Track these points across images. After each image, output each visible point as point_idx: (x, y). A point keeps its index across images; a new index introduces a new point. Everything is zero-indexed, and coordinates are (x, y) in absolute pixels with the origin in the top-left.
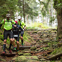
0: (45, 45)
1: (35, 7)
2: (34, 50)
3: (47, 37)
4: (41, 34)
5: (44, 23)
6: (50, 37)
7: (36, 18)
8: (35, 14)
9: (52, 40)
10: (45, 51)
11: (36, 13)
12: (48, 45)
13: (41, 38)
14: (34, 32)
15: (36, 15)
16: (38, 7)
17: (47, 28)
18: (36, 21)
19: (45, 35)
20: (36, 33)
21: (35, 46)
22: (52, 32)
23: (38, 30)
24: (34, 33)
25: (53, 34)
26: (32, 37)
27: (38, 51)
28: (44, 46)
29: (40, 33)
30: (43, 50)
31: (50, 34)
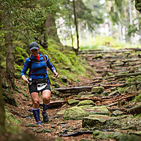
0: (121, 83)
1: (95, 4)
2: (99, 93)
3: (123, 65)
4: (112, 60)
5: (114, 35)
6: (128, 65)
7: (99, 27)
8: (96, 21)
9: (133, 72)
10: (120, 95)
11: (99, 17)
12: (127, 83)
13: (111, 68)
14: (95, 55)
15: (98, 21)
16: (103, 5)
17: (122, 46)
18: (99, 34)
19: (118, 62)
20: (100, 57)
21: (99, 85)
22: (133, 54)
23: (105, 51)
24: (96, 58)
25: (135, 59)
26: (93, 66)
27: (106, 94)
28: (118, 84)
29: (109, 58)
30: (118, 92)
31: (129, 60)
